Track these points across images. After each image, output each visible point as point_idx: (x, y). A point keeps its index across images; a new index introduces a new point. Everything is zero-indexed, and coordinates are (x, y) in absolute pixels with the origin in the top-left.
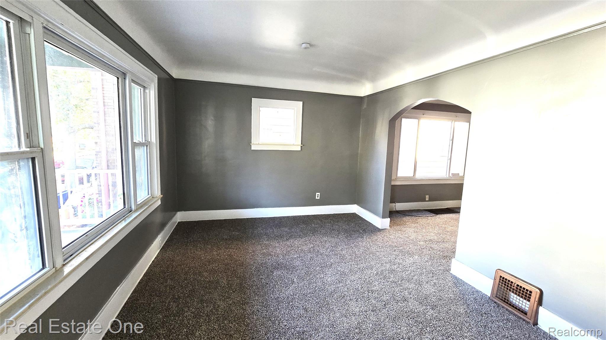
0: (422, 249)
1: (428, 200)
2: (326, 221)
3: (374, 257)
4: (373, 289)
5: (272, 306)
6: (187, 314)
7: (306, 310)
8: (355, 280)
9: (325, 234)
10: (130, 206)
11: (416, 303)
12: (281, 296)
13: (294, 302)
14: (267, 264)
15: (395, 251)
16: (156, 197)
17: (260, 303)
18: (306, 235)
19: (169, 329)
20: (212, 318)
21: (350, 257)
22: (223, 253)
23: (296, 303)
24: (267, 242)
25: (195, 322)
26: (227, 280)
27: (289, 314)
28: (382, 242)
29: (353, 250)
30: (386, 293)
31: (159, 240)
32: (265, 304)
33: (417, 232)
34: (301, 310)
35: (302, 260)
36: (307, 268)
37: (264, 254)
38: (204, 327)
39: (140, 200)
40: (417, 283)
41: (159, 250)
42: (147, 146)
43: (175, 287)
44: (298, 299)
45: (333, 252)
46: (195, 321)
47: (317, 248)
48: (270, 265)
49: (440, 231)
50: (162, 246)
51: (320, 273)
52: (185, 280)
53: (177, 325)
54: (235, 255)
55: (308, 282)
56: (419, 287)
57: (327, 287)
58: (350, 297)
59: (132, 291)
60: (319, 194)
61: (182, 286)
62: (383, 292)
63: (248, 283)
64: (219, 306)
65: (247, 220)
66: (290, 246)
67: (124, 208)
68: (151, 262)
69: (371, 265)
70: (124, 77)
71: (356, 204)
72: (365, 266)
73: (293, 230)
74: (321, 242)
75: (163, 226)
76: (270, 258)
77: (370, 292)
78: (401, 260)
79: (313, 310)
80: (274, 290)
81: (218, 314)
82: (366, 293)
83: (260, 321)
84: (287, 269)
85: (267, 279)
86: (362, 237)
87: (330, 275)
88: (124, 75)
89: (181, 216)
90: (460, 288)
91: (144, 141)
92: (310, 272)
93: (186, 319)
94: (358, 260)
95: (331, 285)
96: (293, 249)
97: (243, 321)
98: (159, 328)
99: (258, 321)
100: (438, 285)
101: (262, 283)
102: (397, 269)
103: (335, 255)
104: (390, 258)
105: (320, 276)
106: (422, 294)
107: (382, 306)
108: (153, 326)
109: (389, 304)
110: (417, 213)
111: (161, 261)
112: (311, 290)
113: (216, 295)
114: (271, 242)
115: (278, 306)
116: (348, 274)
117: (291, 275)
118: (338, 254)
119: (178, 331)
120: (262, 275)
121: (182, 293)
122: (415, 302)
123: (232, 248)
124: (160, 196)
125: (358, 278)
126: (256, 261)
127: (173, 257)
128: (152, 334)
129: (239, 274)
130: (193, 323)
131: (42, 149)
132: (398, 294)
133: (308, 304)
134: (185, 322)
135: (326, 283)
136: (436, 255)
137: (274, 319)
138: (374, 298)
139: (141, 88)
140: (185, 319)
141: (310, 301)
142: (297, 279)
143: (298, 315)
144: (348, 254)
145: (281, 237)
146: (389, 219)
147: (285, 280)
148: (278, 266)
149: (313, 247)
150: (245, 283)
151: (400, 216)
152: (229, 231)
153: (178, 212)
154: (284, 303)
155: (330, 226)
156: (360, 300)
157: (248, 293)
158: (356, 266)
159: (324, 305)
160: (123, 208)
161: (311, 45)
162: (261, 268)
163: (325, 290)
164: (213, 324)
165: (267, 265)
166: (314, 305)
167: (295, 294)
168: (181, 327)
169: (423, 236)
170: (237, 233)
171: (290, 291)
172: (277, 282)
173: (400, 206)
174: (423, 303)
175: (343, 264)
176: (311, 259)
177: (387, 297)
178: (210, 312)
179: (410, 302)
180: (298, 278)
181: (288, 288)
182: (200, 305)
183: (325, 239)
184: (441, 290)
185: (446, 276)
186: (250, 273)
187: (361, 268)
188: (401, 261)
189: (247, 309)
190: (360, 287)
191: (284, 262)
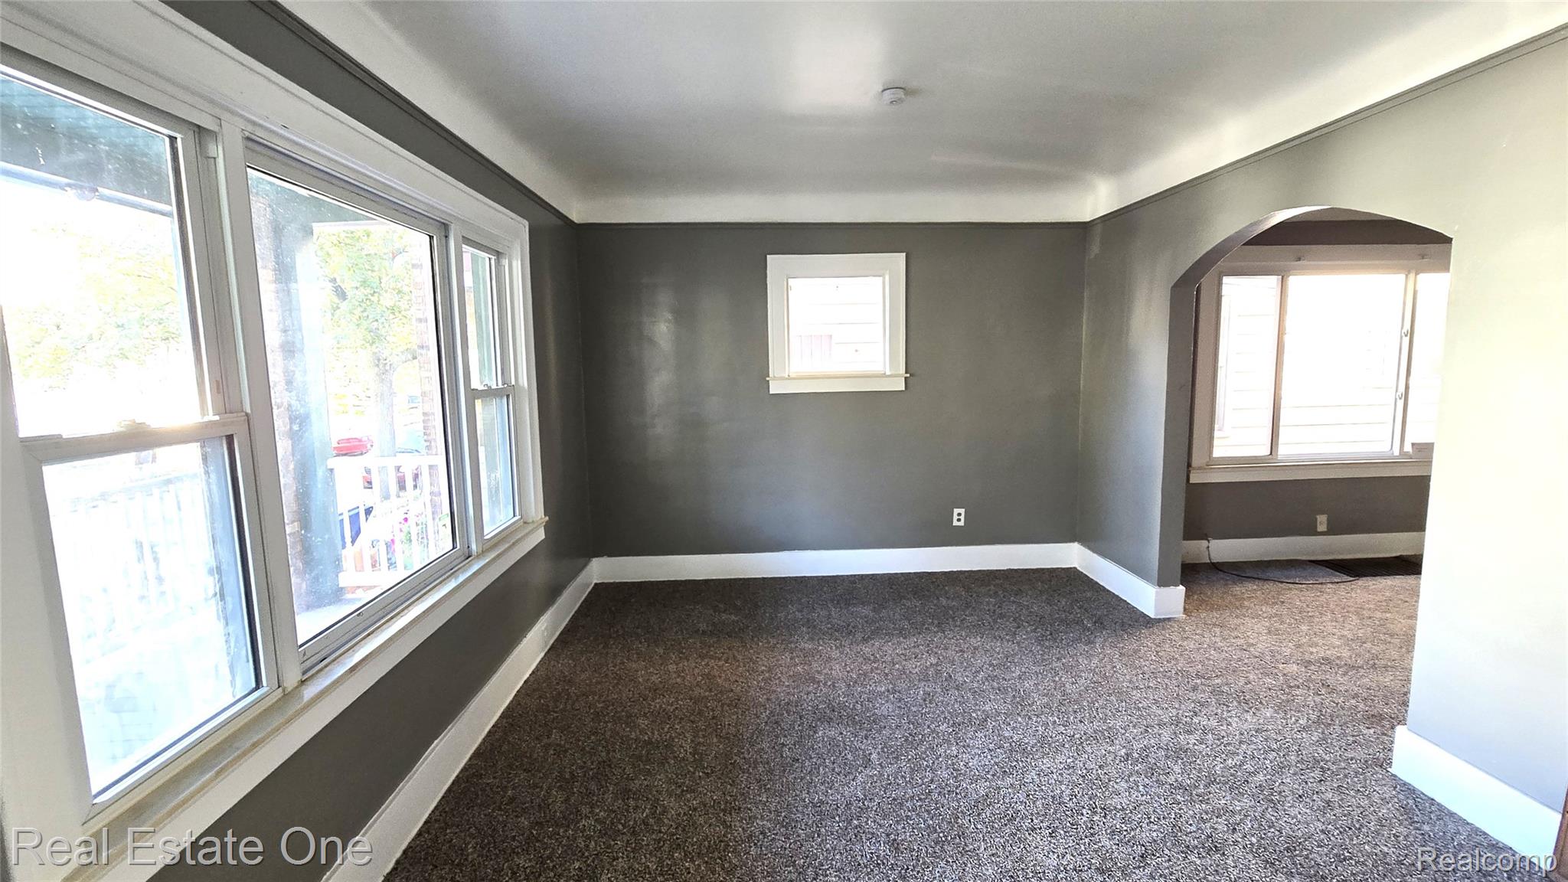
0: (1291, 687)
1: (1326, 530)
2: (983, 590)
3: (1124, 704)
4: (1108, 802)
5: (803, 825)
6: (586, 824)
7: (895, 846)
8: (1055, 771)
9: (977, 628)
10: (468, 544)
11: (1254, 862)
12: (831, 798)
13: (865, 819)
14: (801, 706)
15: (1195, 689)
16: (533, 522)
17: (770, 813)
18: (919, 629)
19: (541, 857)
20: (643, 840)
21: (1046, 700)
22: (691, 670)
23: (869, 822)
24: (809, 646)
25: (603, 847)
26: (692, 741)
27: (847, 851)
28: (1154, 658)
29: (1057, 679)
30: (1152, 820)
31: (543, 628)
32: (785, 817)
33: (1277, 632)
34: (882, 845)
35: (900, 701)
36: (911, 726)
37: (795, 677)
38: (621, 864)
39: (490, 530)
40: (1261, 797)
41: (542, 654)
42: (508, 396)
43: (566, 751)
44: (875, 811)
45: (993, 681)
46: (604, 843)
47: (946, 669)
48: (810, 708)
49: (1362, 631)
50: (552, 642)
51: (948, 742)
52: (593, 734)
53: (560, 848)
54: (720, 677)
55: (910, 766)
56: (1270, 809)
57: (964, 785)
58: (1032, 821)
59: (471, 752)
60: (962, 511)
61: (584, 748)
62: (1140, 816)
63: (746, 756)
64: (665, 811)
65: (762, 582)
66: (872, 658)
67: (454, 548)
68: (523, 682)
69: (1110, 728)
70: (443, 234)
71: (1079, 542)
72: (1090, 731)
73: (884, 613)
74: (961, 651)
75: (553, 592)
76: (811, 689)
77: (1099, 810)
78: (1211, 719)
79: (915, 847)
80: (812, 779)
81: (660, 832)
82: (1085, 813)
83: (766, 862)
84: (855, 723)
85: (797, 747)
86: (1090, 642)
87: (976, 751)
88: (445, 227)
89: (601, 570)
90: (1426, 828)
91: (500, 386)
92: (920, 736)
93: (583, 835)
94: (1071, 709)
95: (977, 779)
96: (877, 669)
97: (720, 859)
98: (518, 853)
99: (760, 863)
100: (1338, 811)
101: (782, 756)
102: (1196, 747)
103: (999, 690)
104: (1175, 712)
105: (949, 752)
106: (1277, 833)
107: (1134, 858)
108: (506, 844)
109: (1158, 855)
110: (1286, 573)
111: (544, 682)
112: (917, 791)
113: (660, 781)
114: (821, 646)
115: (818, 826)
116: (1034, 750)
117: (865, 741)
118: (1010, 690)
119: (561, 865)
120: (785, 736)
121: (582, 768)
122: (1250, 857)
123: (716, 657)
124: (541, 519)
125: (1062, 766)
126: (773, 696)
127: (571, 672)
128: (501, 866)
129: (727, 726)
130: (598, 848)
131: (247, 415)
132: (1191, 825)
133: (904, 828)
134: (580, 843)
135: (963, 771)
136: (1343, 708)
137: (804, 863)
138: (1108, 831)
139: (491, 256)
140: (581, 834)
141: (911, 822)
142: (878, 753)
143: (871, 858)
144: (1038, 690)
145: (848, 631)
146: (1182, 588)
147: (845, 755)
148: (831, 714)
149: (937, 664)
150: (739, 753)
151: (1223, 579)
152: (715, 612)
153: (594, 559)
154: (837, 818)
155: (994, 606)
156: (1062, 832)
157: (742, 781)
158: (1062, 729)
159: (949, 838)
160: (451, 548)
161: (908, 92)
162: (786, 715)
163: (957, 794)
164: (645, 857)
165: (803, 709)
166: (920, 835)
167: (870, 797)
168: (568, 855)
169: (1298, 646)
170: (733, 617)
171: (856, 787)
172: (824, 760)
173: (1223, 549)
174: (1277, 863)
175: (1020, 719)
176: (925, 700)
177: (1155, 834)
178: (640, 824)
179: (1231, 858)
180: (883, 752)
181: (851, 777)
182: (620, 804)
183: (975, 641)
184: (1350, 829)
185: (1373, 783)
186: (754, 727)
187: (1077, 736)
188: (1214, 723)
189: (735, 825)
190: (1068, 792)
191: (850, 704)
